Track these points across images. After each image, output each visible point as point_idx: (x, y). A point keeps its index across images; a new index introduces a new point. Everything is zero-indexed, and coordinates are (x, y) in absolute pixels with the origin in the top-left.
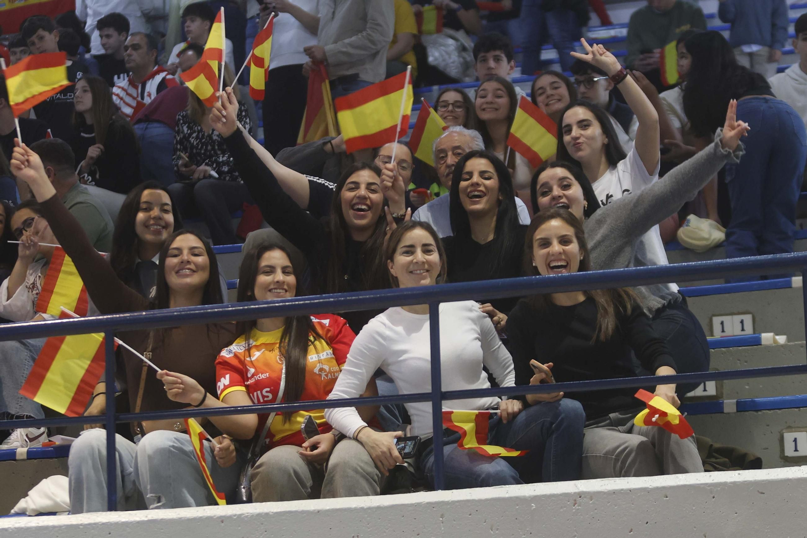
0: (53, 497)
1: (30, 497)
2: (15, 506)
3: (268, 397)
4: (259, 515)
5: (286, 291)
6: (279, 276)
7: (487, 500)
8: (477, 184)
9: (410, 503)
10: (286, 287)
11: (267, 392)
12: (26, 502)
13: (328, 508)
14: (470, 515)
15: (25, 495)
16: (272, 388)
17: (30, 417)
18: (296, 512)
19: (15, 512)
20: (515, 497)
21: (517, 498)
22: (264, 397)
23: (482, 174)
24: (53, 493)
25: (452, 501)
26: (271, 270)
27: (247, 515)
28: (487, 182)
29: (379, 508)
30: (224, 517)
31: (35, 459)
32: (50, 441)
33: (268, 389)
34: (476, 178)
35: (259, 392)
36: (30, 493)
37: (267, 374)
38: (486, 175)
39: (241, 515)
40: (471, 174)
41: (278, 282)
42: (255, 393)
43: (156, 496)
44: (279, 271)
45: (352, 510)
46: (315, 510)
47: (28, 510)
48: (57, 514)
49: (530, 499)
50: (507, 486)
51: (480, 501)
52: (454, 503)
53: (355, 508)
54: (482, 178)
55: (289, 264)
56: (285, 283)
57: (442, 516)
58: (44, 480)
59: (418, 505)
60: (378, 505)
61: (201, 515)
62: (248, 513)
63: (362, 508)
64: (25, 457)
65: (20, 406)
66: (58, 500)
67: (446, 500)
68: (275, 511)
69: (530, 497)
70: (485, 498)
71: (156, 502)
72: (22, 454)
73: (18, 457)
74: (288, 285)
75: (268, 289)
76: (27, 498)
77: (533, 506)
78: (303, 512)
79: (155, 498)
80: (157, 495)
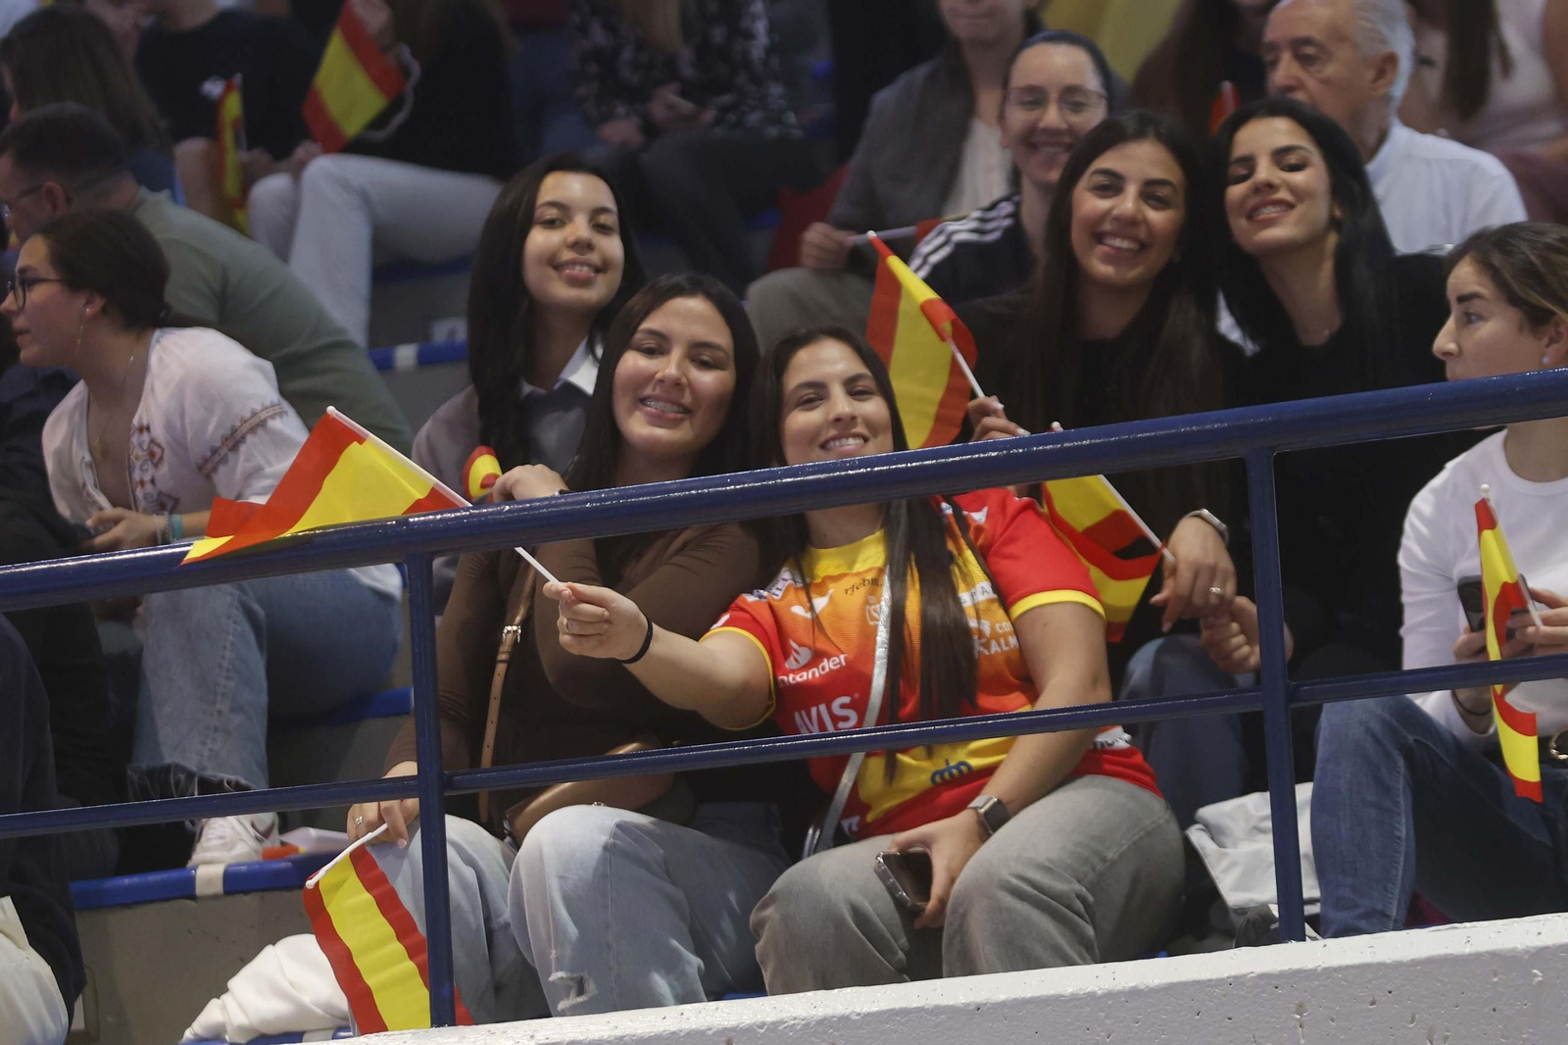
0: (295, 993)
1: (233, 995)
2: (194, 1019)
3: (846, 719)
4: (824, 1022)
5: (866, 440)
6: (841, 403)
7: (1415, 963)
8: (1270, 187)
9: (1214, 977)
10: (860, 429)
11: (843, 706)
12: (224, 1008)
13: (1002, 997)
14: (1373, 1003)
15: (221, 990)
16: (857, 696)
17: (238, 786)
18: (921, 1009)
19: (196, 1035)
20: (1488, 952)
21: (1494, 955)
22: (835, 719)
23: (1280, 156)
24: (292, 984)
25: (1325, 969)
26: (816, 393)
27: (792, 1022)
28: (1298, 178)
29: (1134, 993)
30: (734, 1029)
31: (246, 892)
32: (283, 844)
33: (846, 700)
34: (1264, 171)
35: (823, 708)
36: (233, 983)
37: (842, 657)
38: (1292, 159)
39: (776, 1024)
40: (1249, 162)
41: (838, 420)
42: (814, 711)
43: (571, 979)
44: (838, 392)
45: (1065, 1002)
46: (968, 1005)
47: (229, 1028)
48: (305, 1037)
49: (1526, 957)
50: (1467, 924)
51: (1398, 966)
52: (1329, 972)
53: (1072, 994)
54: (1282, 169)
55: (862, 370)
56: (859, 420)
57: (1300, 1009)
58: (269, 950)
59: (1237, 981)
60: (1131, 985)
61: (672, 1029)
62: (795, 1019)
63: (1092, 995)
64: (219, 888)
65: (211, 750)
66: (307, 999)
67: (1310, 966)
68: (866, 1009)
69: (1527, 952)
70: (1410, 958)
71: (573, 993)
72: (209, 881)
73: (200, 890)
74: (869, 424)
75: (817, 440)
76: (225, 997)
77: (1536, 975)
78: (938, 1010)
79: (572, 984)
80: (575, 975)
